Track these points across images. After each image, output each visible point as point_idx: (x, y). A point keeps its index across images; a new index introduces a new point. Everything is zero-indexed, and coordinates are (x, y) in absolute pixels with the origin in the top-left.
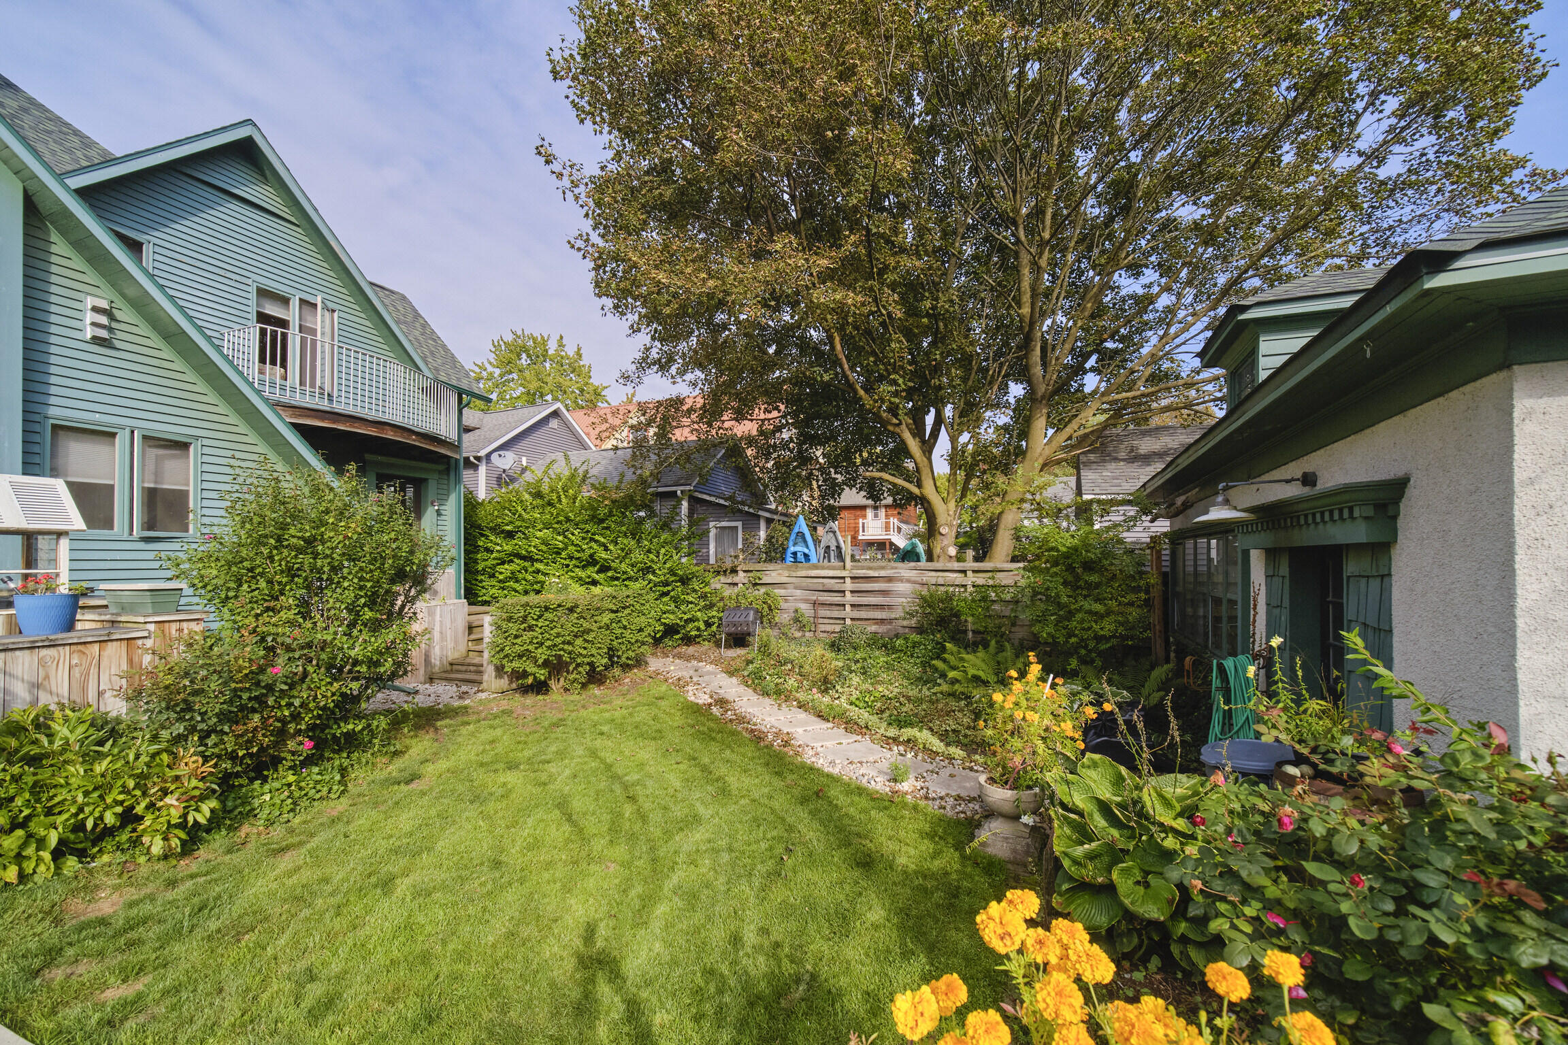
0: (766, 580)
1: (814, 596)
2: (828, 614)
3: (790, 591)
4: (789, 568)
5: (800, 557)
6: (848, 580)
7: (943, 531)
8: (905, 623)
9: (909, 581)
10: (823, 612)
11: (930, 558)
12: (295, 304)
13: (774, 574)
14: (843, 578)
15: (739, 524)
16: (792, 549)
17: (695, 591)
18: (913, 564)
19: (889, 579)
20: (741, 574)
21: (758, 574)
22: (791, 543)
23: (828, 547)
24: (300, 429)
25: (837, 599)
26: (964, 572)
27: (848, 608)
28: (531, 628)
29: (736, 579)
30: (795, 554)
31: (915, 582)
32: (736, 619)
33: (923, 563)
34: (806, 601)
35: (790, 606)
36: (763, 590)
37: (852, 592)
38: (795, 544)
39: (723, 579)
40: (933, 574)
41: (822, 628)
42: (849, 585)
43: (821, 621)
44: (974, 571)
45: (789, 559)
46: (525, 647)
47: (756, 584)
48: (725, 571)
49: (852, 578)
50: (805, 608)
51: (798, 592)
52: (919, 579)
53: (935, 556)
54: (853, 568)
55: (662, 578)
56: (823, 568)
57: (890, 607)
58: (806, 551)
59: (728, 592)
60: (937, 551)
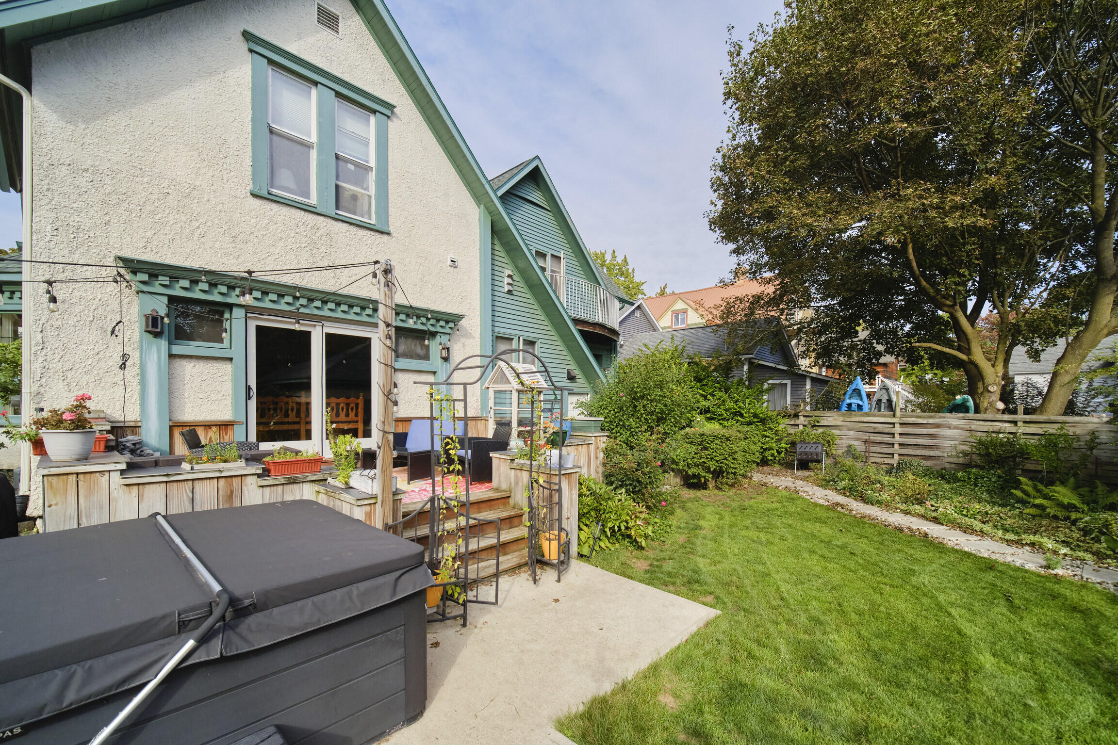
0: (823, 422)
1: (866, 437)
2: (878, 450)
3: (844, 432)
4: (843, 415)
5: (854, 407)
6: (897, 426)
7: (990, 388)
8: (952, 460)
9: (956, 428)
10: (873, 448)
11: (977, 410)
12: (549, 257)
13: (830, 419)
14: (894, 424)
15: (789, 382)
16: (848, 401)
17: (771, 429)
18: (961, 415)
19: (938, 426)
20: (801, 418)
21: (818, 419)
22: (847, 396)
23: (879, 401)
24: (582, 332)
25: (887, 439)
26: (1015, 423)
27: (896, 446)
28: (706, 448)
29: (798, 422)
30: (850, 405)
31: (962, 429)
32: (807, 450)
33: (971, 414)
34: (858, 439)
35: (845, 442)
36: (820, 430)
37: (900, 434)
38: (850, 398)
39: (786, 421)
40: (982, 423)
41: (873, 460)
42: (898, 429)
43: (871, 455)
44: (1024, 422)
45: (844, 408)
46: (703, 460)
47: (815, 426)
48: (789, 416)
49: (901, 424)
50: (858, 445)
51: (852, 433)
52: (968, 427)
53: (982, 408)
54: (902, 416)
55: (748, 419)
56: (875, 416)
57: (937, 447)
58: (860, 403)
59: (792, 431)
60: (985, 404)
